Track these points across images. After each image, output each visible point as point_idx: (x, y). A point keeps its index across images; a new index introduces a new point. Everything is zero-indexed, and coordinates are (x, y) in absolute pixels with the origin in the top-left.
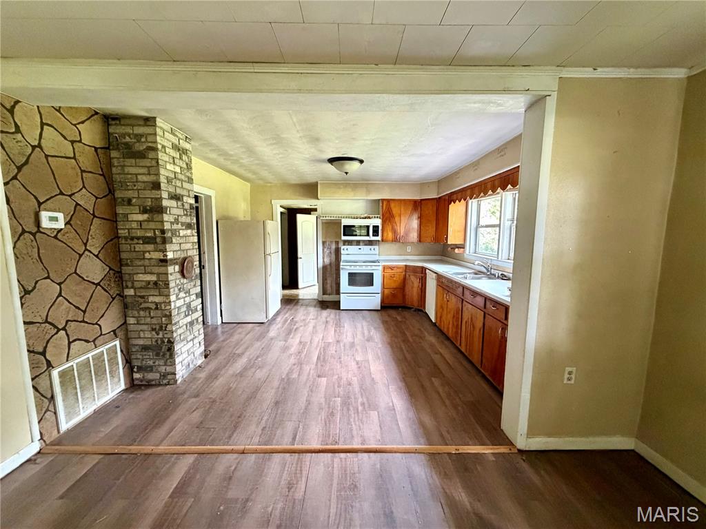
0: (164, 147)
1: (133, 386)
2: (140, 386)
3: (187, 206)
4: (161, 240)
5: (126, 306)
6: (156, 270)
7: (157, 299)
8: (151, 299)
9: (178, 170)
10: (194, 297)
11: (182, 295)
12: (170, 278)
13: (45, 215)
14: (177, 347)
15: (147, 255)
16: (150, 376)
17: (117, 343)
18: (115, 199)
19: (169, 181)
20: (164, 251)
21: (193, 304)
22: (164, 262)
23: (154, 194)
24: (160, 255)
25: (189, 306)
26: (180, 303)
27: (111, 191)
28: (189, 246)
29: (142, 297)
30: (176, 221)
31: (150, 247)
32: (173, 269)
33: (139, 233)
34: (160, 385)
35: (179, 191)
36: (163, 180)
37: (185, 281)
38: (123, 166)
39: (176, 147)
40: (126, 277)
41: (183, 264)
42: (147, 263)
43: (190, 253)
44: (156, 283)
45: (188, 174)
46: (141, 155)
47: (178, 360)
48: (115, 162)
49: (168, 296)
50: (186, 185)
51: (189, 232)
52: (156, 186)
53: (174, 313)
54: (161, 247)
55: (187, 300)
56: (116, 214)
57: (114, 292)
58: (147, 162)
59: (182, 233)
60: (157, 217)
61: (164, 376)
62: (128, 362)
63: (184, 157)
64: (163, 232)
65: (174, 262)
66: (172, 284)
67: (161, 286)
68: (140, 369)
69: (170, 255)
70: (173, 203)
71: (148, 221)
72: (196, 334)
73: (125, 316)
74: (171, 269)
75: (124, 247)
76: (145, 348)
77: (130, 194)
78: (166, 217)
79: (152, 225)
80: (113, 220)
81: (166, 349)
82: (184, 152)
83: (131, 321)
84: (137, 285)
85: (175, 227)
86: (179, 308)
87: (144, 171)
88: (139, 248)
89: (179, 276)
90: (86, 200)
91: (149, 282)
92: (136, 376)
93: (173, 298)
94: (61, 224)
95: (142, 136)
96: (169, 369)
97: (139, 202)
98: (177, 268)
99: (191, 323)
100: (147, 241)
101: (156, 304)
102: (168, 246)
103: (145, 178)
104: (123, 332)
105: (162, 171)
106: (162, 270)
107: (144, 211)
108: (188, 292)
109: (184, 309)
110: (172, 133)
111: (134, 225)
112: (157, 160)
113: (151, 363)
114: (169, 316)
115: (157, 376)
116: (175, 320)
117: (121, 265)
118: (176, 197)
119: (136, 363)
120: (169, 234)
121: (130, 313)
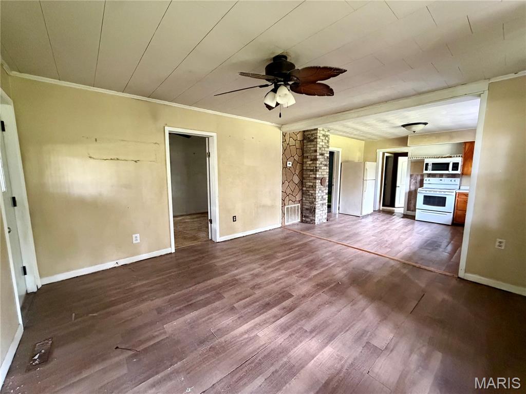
0: (319, 137)
1: (302, 221)
2: (304, 222)
3: (326, 158)
4: (315, 170)
5: (303, 194)
6: (313, 181)
7: (312, 192)
8: (310, 192)
9: (324, 144)
10: (325, 194)
11: (320, 192)
12: (317, 184)
13: (288, 163)
14: (317, 211)
15: (311, 176)
16: (308, 220)
17: (299, 205)
18: (303, 157)
19: (320, 148)
20: (316, 174)
21: (324, 197)
22: (315, 178)
23: (314, 154)
24: (314, 176)
25: (322, 197)
26: (319, 195)
27: (303, 154)
28: (325, 173)
29: (308, 191)
30: (321, 163)
31: (311, 173)
32: (318, 181)
33: (309, 168)
34: (310, 223)
35: (323, 152)
36: (318, 148)
37: (322, 187)
38: (307, 145)
39: (324, 135)
40: (304, 183)
41: (322, 180)
42: (310, 179)
43: (325, 176)
44: (312, 186)
45: (327, 145)
46: (312, 141)
47: (316, 216)
48: (305, 144)
49: (315, 191)
50: (326, 149)
51: (325, 168)
52: (316, 151)
53: (317, 198)
54: (315, 173)
55: (322, 194)
56: (303, 162)
57: (300, 188)
58: (313, 143)
59: (323, 168)
60: (315, 162)
61: (312, 220)
62: (302, 213)
63: (327, 138)
64: (316, 167)
65: (319, 179)
66: (317, 187)
67: (314, 187)
68: (305, 217)
69: (318, 176)
70: (321, 157)
71: (312, 164)
72: (324, 209)
73: (302, 197)
74: (317, 181)
75: (305, 173)
76: (307, 209)
77: (308, 154)
78: (318, 162)
79: (313, 165)
80: (302, 164)
81: (313, 211)
82: (327, 136)
83: (304, 199)
84: (307, 186)
85: (320, 165)
86: (319, 196)
87: (313, 146)
88: (309, 173)
89: (320, 184)
90: (296, 158)
91: (310, 186)
92: (304, 219)
93: (317, 192)
94: (290, 165)
95: (313, 134)
96: (313, 218)
97: (311, 157)
98: (320, 181)
99: (323, 204)
100: (312, 171)
101: (312, 194)
102: (317, 173)
103: (313, 149)
104: (301, 201)
105: (318, 145)
106: (314, 181)
107: (311, 160)
108: (323, 191)
109: (320, 197)
110: (323, 130)
111: (308, 165)
112: (317, 142)
113: (308, 215)
114: (315, 199)
115: (309, 220)
116: (317, 200)
117: (303, 179)
118: (322, 154)
119: (304, 214)
120: (318, 168)
121: (304, 196)
